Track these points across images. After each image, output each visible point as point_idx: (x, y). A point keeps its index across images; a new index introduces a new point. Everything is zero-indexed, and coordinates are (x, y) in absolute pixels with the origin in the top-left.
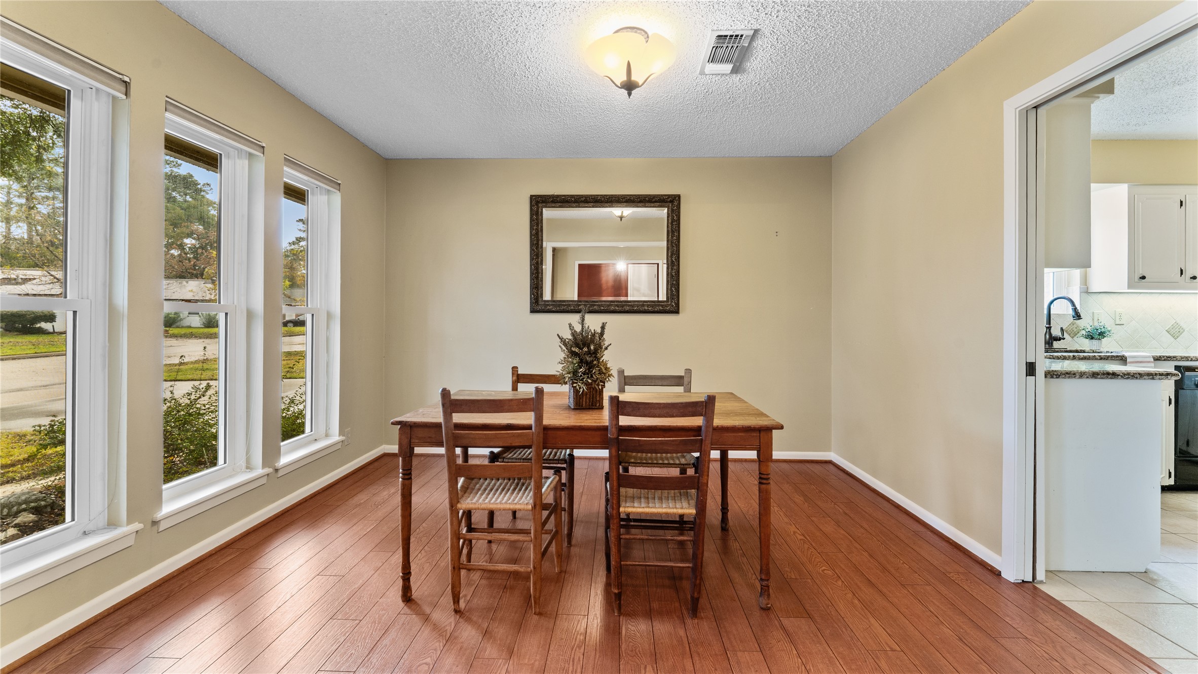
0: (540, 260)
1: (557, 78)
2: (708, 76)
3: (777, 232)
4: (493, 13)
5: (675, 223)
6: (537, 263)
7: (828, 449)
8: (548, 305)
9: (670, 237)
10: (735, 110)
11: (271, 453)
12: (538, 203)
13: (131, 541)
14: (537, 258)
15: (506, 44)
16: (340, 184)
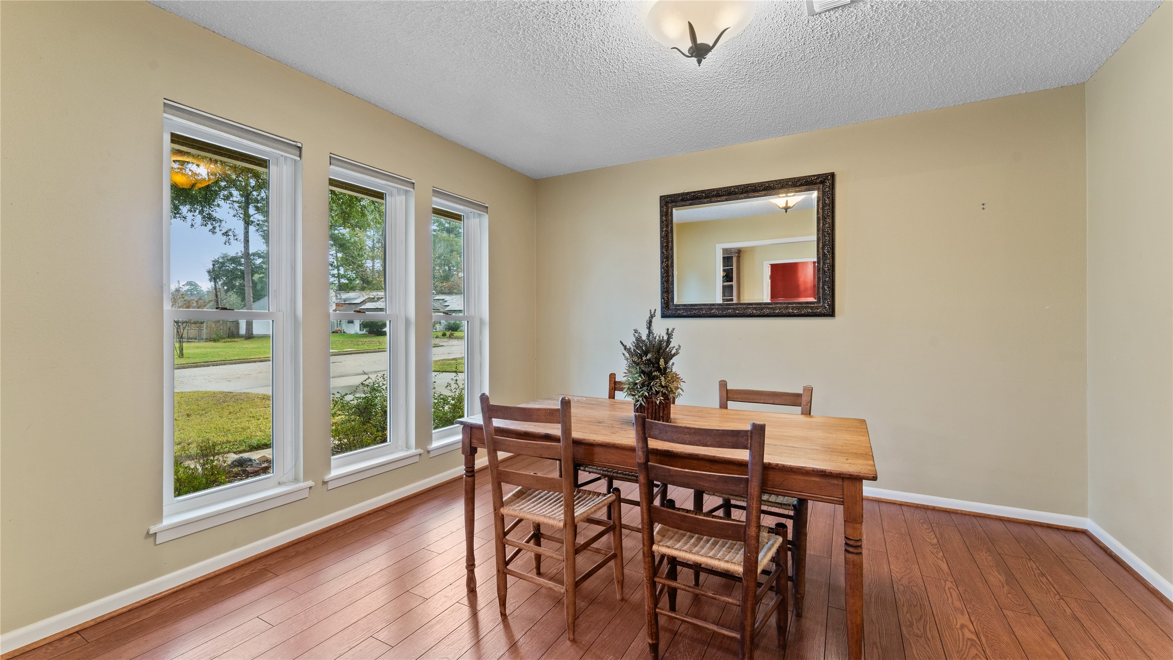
0: (670, 262)
1: (643, 65)
2: (824, 15)
3: (983, 205)
4: (547, 13)
5: (828, 207)
6: (667, 266)
7: (1084, 514)
8: (679, 309)
9: (821, 225)
10: (885, 50)
11: (423, 438)
12: (669, 203)
13: (305, 494)
14: (668, 260)
15: (575, 43)
16: (487, 207)
